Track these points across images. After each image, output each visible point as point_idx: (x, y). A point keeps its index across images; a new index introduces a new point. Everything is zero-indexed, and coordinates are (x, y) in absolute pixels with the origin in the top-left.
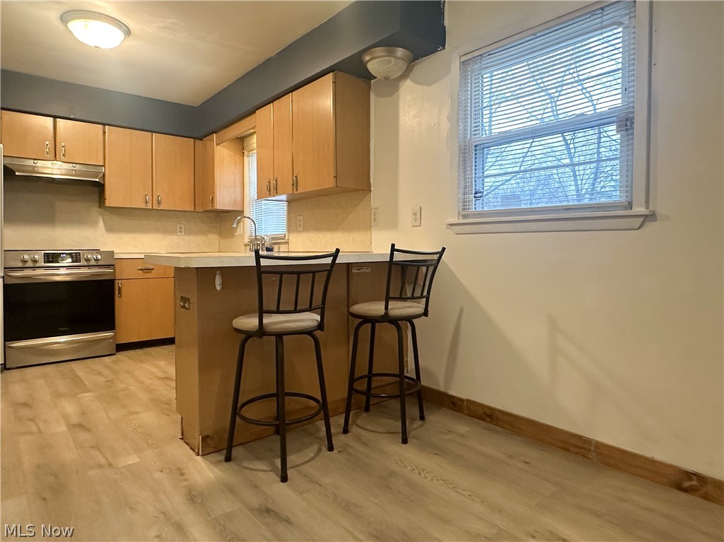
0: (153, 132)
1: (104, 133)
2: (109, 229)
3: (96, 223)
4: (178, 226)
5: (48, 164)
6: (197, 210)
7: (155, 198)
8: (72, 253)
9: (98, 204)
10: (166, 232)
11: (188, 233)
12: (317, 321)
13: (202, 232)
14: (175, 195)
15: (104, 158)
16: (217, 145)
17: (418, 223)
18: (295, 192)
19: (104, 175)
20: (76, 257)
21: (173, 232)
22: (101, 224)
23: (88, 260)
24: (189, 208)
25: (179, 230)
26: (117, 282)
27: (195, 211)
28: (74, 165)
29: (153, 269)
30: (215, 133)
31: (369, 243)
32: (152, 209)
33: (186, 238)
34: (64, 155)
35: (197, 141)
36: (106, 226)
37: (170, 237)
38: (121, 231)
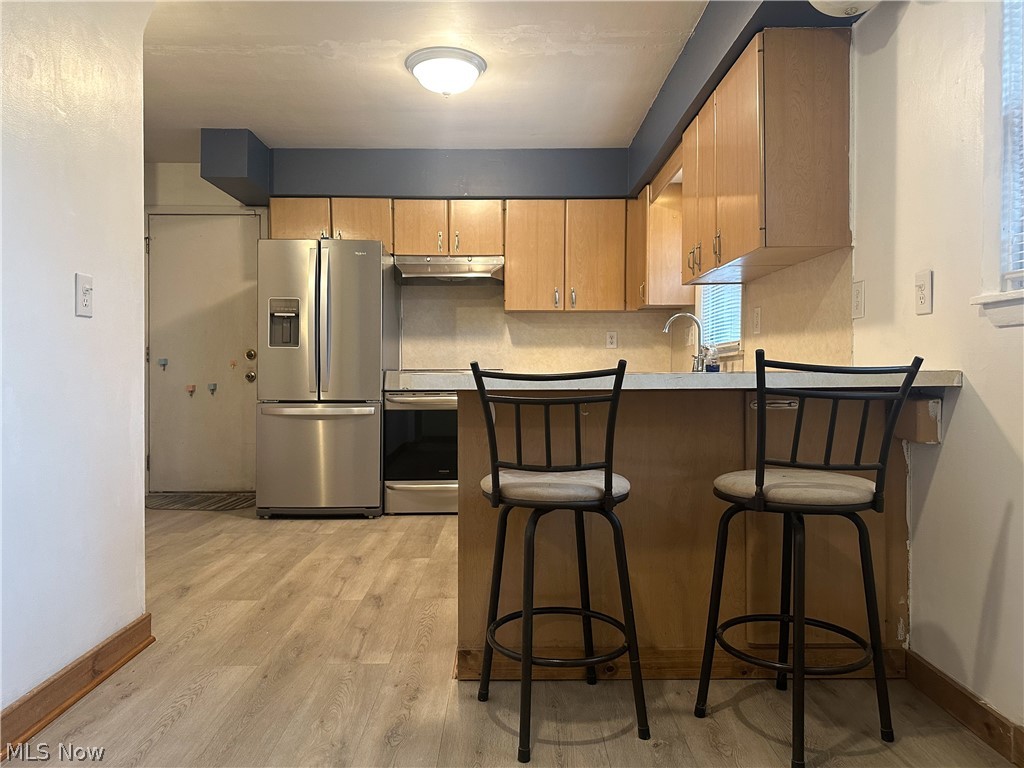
0: (566, 198)
1: (504, 210)
2: (519, 342)
3: (502, 334)
4: (607, 334)
6: (628, 309)
7: (568, 295)
9: (498, 308)
10: (590, 343)
11: (623, 344)
12: (599, 490)
13: (644, 344)
14: (592, 291)
15: (504, 245)
16: (651, 202)
17: (927, 305)
19: (504, 268)
21: (601, 343)
22: (507, 336)
24: (618, 306)
25: (609, 340)
27: (625, 311)
28: (470, 259)
30: (649, 183)
31: (850, 353)
32: (564, 312)
33: (622, 352)
34: (458, 246)
35: (630, 202)
36: (512, 339)
37: (597, 351)
38: (531, 343)
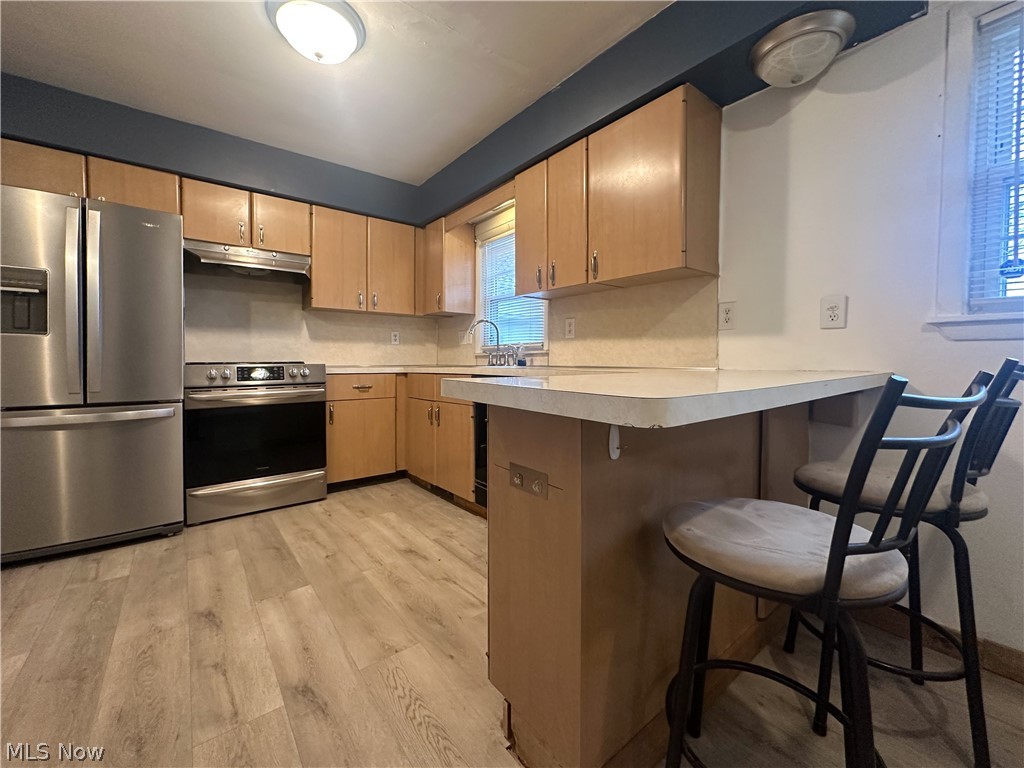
0: (368, 215)
1: (311, 214)
2: (315, 336)
3: (300, 328)
4: (393, 334)
5: (243, 251)
6: (417, 314)
7: (370, 296)
8: (273, 367)
9: (300, 306)
10: (378, 340)
11: (403, 341)
13: (420, 342)
14: (391, 295)
15: (311, 247)
16: (447, 231)
17: (840, 322)
18: (591, 280)
19: (310, 267)
20: (276, 372)
21: (386, 340)
22: (305, 332)
23: (293, 376)
24: (408, 311)
25: (393, 338)
26: (328, 404)
27: (414, 316)
28: (274, 254)
29: (370, 387)
30: (445, 216)
31: (714, 355)
32: (367, 313)
33: (402, 348)
34: (262, 241)
35: (418, 229)
36: (310, 333)
37: (383, 347)
38: (328, 339)
